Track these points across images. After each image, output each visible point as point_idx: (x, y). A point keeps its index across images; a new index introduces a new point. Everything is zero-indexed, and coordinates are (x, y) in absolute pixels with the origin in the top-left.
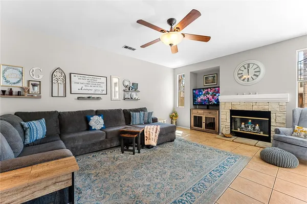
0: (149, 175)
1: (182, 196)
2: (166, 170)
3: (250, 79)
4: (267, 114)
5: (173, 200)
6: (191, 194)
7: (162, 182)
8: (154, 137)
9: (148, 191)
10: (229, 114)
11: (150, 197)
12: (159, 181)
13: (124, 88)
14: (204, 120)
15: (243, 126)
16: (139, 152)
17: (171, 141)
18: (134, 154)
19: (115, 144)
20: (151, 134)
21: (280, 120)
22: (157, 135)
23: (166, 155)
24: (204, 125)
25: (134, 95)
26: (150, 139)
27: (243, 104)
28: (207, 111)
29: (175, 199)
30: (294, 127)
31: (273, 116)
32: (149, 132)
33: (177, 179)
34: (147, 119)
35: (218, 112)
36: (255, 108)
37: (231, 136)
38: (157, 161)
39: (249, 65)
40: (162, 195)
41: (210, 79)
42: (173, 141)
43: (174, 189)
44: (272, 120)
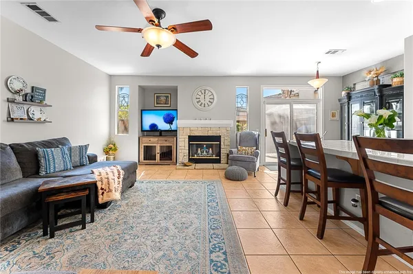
0: (149, 242)
1: (210, 242)
2: (163, 224)
3: (206, 105)
4: (218, 138)
5: (208, 252)
6: (214, 234)
7: (175, 241)
8: (116, 185)
9: (172, 263)
10: (187, 140)
11: (183, 267)
12: (170, 242)
13: (10, 96)
14: (158, 150)
15: (199, 152)
16: (92, 221)
17: (131, 187)
18: (84, 228)
19: (16, 226)
20: (111, 181)
21: (227, 143)
22: (121, 180)
23: (143, 206)
24: (158, 157)
25: (36, 112)
26: (110, 191)
27: (200, 129)
28: (161, 138)
29: (207, 249)
30: (238, 148)
31: (222, 139)
32: (108, 178)
33: (187, 228)
34: (77, 159)
35: (175, 139)
36: (210, 134)
37: (191, 164)
38: (139, 221)
39: (205, 90)
40: (192, 254)
41: (163, 99)
42: (133, 185)
43: (196, 240)
44: (222, 143)
